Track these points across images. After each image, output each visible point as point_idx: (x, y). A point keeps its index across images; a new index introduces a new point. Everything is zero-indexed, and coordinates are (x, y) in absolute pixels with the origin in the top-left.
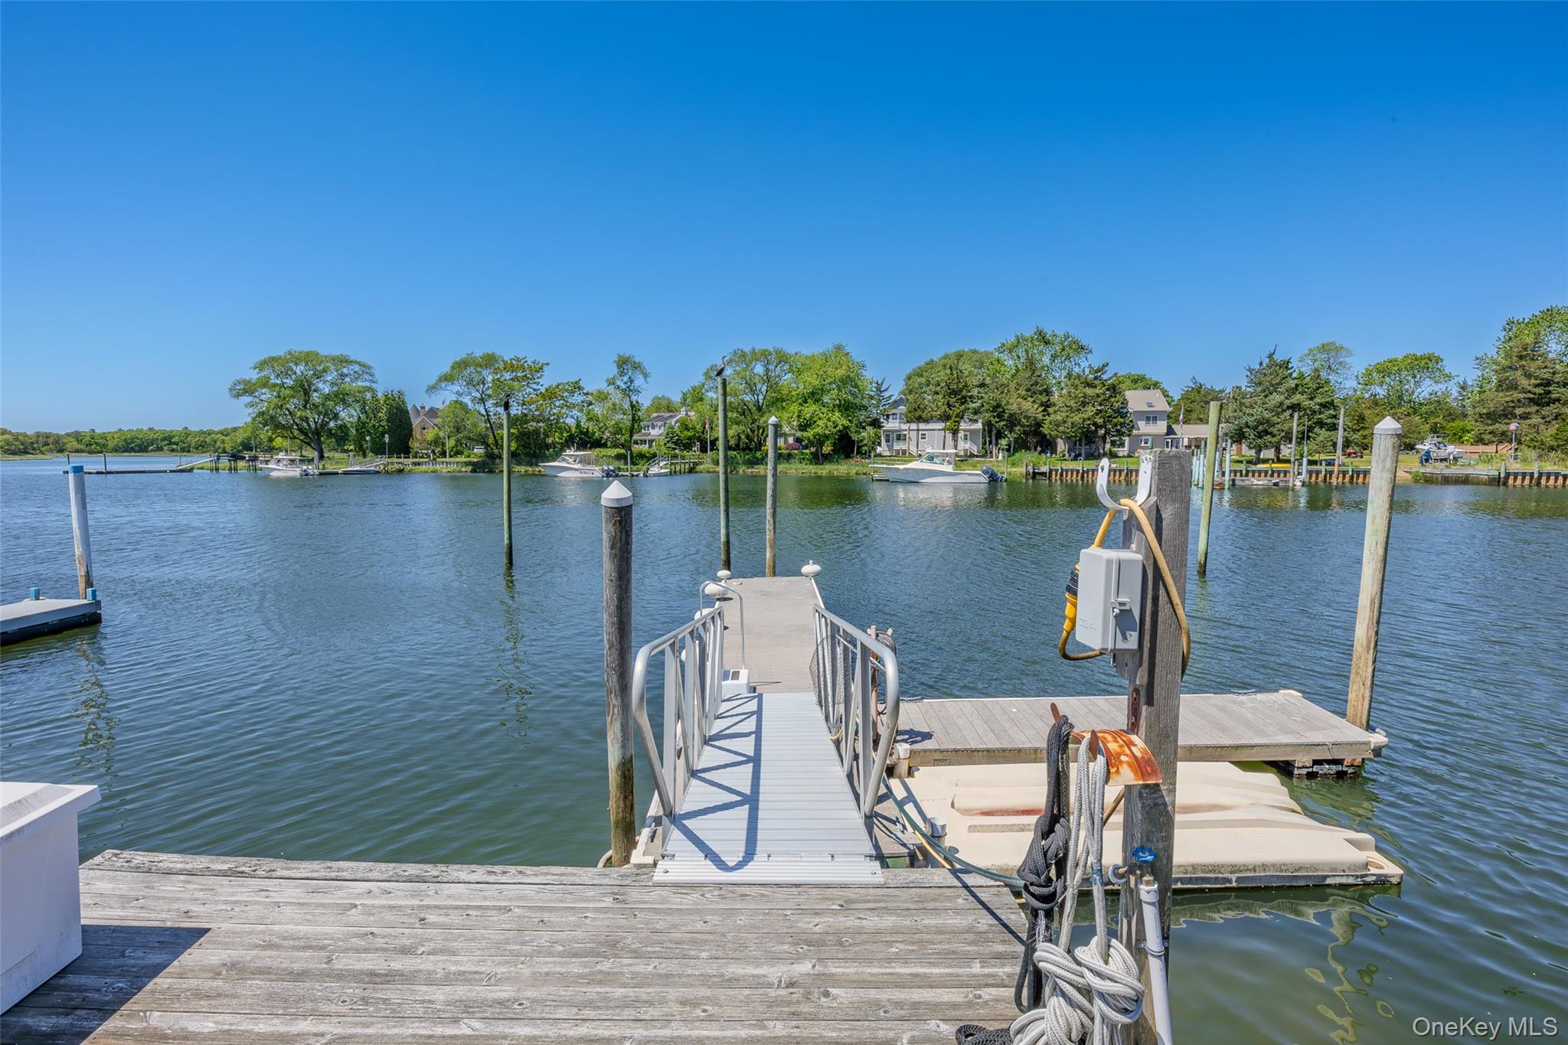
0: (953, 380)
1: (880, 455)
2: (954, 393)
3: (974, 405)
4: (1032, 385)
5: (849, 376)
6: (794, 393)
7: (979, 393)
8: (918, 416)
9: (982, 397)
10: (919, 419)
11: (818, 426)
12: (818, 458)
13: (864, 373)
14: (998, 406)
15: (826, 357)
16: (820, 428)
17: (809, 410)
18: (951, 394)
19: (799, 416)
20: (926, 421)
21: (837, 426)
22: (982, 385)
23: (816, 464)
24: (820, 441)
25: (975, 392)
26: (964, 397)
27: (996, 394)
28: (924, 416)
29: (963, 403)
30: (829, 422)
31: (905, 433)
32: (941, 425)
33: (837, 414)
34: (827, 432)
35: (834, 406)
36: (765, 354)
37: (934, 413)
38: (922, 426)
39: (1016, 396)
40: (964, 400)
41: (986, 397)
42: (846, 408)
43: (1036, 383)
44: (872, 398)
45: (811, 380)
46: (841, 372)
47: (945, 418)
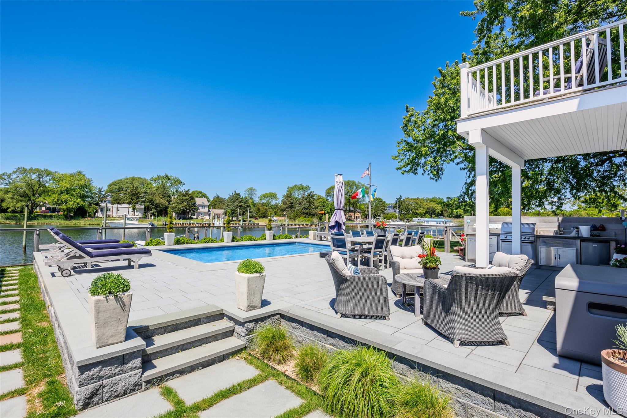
0: (134, 190)
1: (97, 217)
2: (134, 195)
3: (142, 200)
4: (164, 194)
5: (86, 185)
6: (56, 189)
7: (144, 195)
8: (117, 201)
9: (145, 197)
10: (118, 203)
11: (69, 204)
12: (67, 217)
13: (92, 184)
14: (152, 200)
15: (73, 175)
16: (71, 204)
17: (64, 197)
18: (133, 195)
19: (58, 200)
20: (121, 204)
21: (79, 204)
22: (145, 193)
23: (67, 220)
24: (69, 210)
25: (143, 195)
26: (138, 196)
27: (151, 196)
28: (120, 202)
29: (137, 199)
30: (74, 202)
31: (110, 208)
32: (127, 206)
33: (79, 200)
34: (74, 207)
35: (77, 196)
36: (38, 171)
37: (125, 202)
38: (119, 206)
39: (158, 197)
40: (138, 198)
41: (147, 197)
42: (83, 197)
43: (166, 193)
44: (96, 194)
45: (66, 184)
46: (82, 183)
47: (129, 203)
